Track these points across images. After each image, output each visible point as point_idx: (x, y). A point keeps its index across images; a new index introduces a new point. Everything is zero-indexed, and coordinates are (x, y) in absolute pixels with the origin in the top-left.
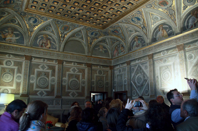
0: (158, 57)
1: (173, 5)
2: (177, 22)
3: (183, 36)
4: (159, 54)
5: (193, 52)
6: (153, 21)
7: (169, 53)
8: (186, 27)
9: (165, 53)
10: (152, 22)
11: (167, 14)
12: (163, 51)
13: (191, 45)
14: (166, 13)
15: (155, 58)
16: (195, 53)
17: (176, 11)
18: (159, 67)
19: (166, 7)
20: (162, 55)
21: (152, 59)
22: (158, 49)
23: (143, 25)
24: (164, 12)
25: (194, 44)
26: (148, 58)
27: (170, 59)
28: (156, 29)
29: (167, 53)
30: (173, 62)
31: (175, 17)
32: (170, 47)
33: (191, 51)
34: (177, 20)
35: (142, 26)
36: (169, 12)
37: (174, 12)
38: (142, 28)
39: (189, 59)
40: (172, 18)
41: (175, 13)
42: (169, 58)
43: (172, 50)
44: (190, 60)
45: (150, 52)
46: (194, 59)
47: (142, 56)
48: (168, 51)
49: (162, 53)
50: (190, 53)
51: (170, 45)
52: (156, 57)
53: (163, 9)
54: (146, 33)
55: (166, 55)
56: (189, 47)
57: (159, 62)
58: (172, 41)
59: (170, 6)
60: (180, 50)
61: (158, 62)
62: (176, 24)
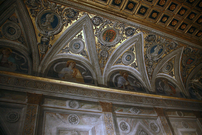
0: (56, 106)
1: (113, 48)
2: (104, 71)
3: (111, 93)
4: (61, 102)
5: (127, 120)
6: (68, 46)
7: (83, 107)
8: (114, 84)
9: (75, 105)
10: (66, 46)
11: (98, 51)
12: (72, 100)
13: (124, 109)
14: (98, 49)
15: (48, 105)
16: (130, 122)
17: (110, 57)
18: (58, 128)
19: (104, 43)
20: (68, 107)
21: (40, 105)
22: (59, 92)
23: (48, 39)
24: (97, 46)
25: (127, 109)
26: (27, 100)
27: (85, 119)
28: (62, 61)
29: (81, 106)
30: (93, 126)
31: (106, 63)
32: (86, 99)
33: (124, 117)
34: (106, 68)
35: (45, 39)
36: (102, 52)
37: (108, 56)
38: (42, 42)
39: (123, 130)
40: (101, 62)
41: (107, 58)
42: (84, 116)
43: (90, 106)
44: (124, 132)
45: (38, 89)
46: (130, 132)
47: (11, 89)
48: (82, 104)
49: (67, 102)
50: (123, 121)
51: (86, 96)
52: (52, 106)
53: (99, 42)
54: (43, 55)
55: (76, 108)
56: (120, 111)
57: (58, 118)
58: (91, 92)
59: (109, 47)
60: (105, 110)
61: (54, 115)
62: (103, 72)
